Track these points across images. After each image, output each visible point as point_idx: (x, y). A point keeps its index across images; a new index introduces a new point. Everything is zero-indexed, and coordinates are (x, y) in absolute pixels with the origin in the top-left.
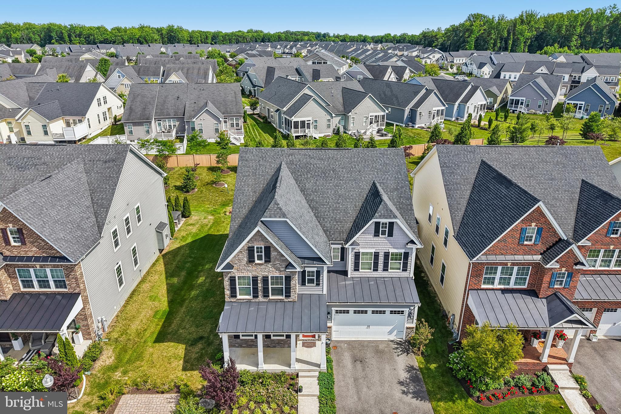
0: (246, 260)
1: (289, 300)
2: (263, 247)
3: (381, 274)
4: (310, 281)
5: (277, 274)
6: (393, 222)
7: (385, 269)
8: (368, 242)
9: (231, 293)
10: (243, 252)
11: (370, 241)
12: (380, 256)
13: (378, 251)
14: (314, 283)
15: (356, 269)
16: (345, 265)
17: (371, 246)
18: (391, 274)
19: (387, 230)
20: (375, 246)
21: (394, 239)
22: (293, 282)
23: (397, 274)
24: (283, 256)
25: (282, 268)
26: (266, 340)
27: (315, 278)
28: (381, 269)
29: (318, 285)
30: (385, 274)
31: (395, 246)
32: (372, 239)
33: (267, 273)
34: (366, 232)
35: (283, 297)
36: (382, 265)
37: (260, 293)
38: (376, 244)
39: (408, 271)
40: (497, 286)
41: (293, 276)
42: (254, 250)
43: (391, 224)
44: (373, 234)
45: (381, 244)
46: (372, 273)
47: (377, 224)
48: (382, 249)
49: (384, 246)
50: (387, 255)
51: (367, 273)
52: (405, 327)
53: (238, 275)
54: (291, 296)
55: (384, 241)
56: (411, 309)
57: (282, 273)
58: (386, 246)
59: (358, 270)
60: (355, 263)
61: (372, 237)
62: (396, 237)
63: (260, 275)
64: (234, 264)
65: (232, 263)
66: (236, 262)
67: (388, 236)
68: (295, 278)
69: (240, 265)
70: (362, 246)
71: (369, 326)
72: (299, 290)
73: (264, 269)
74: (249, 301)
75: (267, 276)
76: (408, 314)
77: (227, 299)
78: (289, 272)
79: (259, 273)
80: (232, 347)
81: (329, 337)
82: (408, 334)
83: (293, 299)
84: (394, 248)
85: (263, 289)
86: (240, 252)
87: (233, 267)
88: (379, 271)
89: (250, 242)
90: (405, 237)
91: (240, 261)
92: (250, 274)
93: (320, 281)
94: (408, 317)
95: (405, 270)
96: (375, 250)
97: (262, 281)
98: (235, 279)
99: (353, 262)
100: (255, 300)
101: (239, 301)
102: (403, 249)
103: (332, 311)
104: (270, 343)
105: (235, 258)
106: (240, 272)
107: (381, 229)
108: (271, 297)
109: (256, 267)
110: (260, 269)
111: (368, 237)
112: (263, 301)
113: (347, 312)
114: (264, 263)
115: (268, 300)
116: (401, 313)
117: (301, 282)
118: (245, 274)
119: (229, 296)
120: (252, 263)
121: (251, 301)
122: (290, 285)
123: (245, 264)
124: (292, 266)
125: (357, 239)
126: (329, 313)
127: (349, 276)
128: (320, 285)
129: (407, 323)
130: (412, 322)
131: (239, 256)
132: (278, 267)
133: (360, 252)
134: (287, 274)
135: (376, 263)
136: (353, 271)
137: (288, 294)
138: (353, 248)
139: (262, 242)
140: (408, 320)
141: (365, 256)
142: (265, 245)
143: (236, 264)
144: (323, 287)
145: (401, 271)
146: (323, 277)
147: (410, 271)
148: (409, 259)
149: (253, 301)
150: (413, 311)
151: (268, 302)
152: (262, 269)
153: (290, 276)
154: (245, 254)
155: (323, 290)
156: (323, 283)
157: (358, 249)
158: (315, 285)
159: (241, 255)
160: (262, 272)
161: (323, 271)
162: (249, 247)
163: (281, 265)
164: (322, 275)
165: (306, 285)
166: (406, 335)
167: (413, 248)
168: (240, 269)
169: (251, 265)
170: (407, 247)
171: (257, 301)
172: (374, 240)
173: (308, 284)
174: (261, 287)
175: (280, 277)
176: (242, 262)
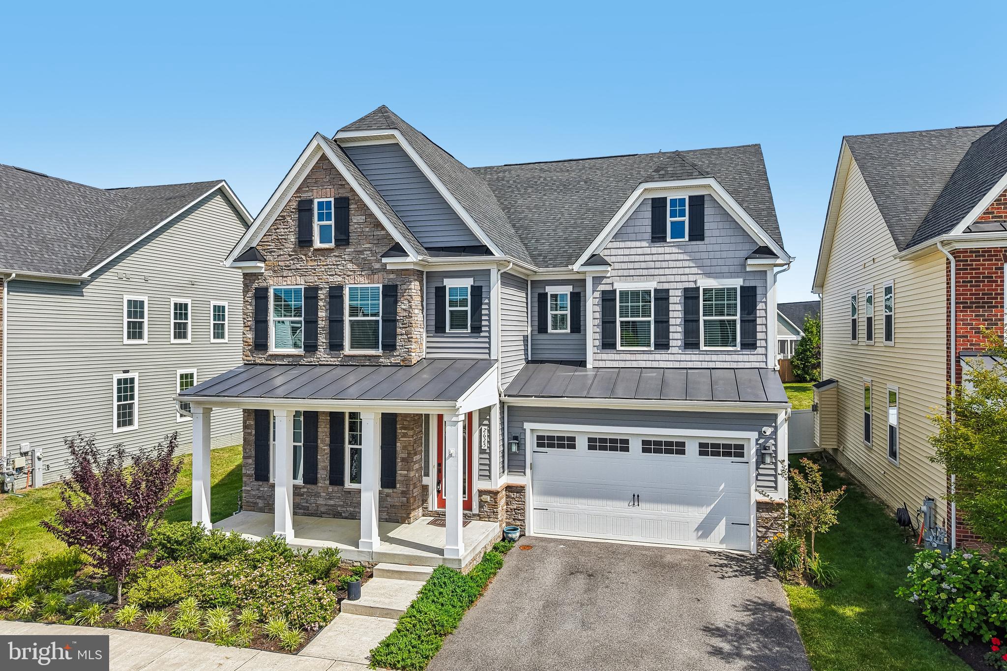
0: (292, 238)
1: (393, 360)
3: (678, 357)
4: (459, 320)
5: (363, 283)
6: (703, 196)
7: (691, 344)
8: (637, 258)
10: (288, 219)
11: (642, 258)
12: (671, 300)
13: (666, 286)
14: (466, 327)
15: (608, 344)
16: (581, 340)
17: (645, 272)
18: (707, 358)
19: (686, 219)
20: (656, 272)
21: (710, 248)
22: (402, 306)
23: (728, 358)
24: (379, 225)
25: (377, 261)
26: (330, 489)
27: (469, 309)
28: (679, 343)
29: (477, 329)
30: (692, 359)
31: (713, 269)
32: (648, 251)
33: (340, 279)
34: (630, 230)
35: (380, 352)
36: (680, 329)
37: (322, 339)
38: (658, 265)
39: (759, 350)
41: (405, 287)
42: (311, 210)
44: (648, 236)
45: (672, 264)
46: (651, 357)
47: (658, 206)
48: (678, 278)
49: (681, 271)
50: (690, 296)
51: (639, 357)
52: (753, 501)
53: (274, 284)
54: (398, 347)
55: (681, 257)
56: (765, 432)
57: (376, 276)
58: (687, 271)
59: (613, 346)
60: (604, 325)
61: (647, 245)
62: (713, 240)
63: (325, 282)
64: (266, 252)
65: (263, 250)
66: (272, 247)
67: (690, 240)
68: (410, 291)
69: (281, 255)
70: (620, 273)
71: (636, 497)
72: (428, 347)
73: (334, 265)
74: (293, 362)
75: (340, 288)
76: (757, 450)
77: (246, 356)
78: (392, 271)
79: (321, 279)
80: (250, 508)
81: (518, 523)
82: (764, 530)
83: (401, 357)
84: (708, 275)
85: (330, 325)
86: (282, 218)
87: (265, 261)
88: (671, 350)
89: (304, 189)
90: (739, 239)
91: (280, 243)
92: (302, 283)
93: (481, 320)
94: (757, 468)
95: (749, 344)
96: (656, 283)
97: (328, 300)
98: (267, 294)
99: (597, 322)
100: (309, 360)
101: (274, 362)
102: (738, 277)
103: (525, 433)
104: (342, 503)
105: (270, 235)
106: (279, 275)
107: (669, 220)
108: (347, 350)
109: (315, 260)
110: (325, 265)
111: (633, 244)
112: (328, 363)
113: (568, 443)
114: (333, 249)
115: (339, 359)
116: (735, 451)
117: (433, 323)
118: (289, 283)
119: (250, 345)
120: (306, 249)
121: (300, 363)
122: (396, 313)
123: (291, 253)
124: (397, 250)
125: (607, 252)
126: (516, 438)
127: (589, 366)
128: (481, 331)
129: (758, 486)
130: (773, 484)
131: (278, 228)
132: (368, 260)
133: (615, 291)
134: (389, 280)
135: (663, 323)
136: (599, 351)
137: (389, 341)
138: (597, 280)
139: (330, 187)
140: (760, 478)
141: (630, 304)
142: (337, 196)
143: (271, 252)
144: (489, 337)
145: (739, 349)
146: (489, 304)
147: (766, 347)
148: (760, 310)
149: (304, 363)
150: (772, 441)
151: (341, 365)
152: (329, 266)
153: (397, 285)
154: (292, 222)
155: (489, 348)
156: (489, 326)
157: (608, 281)
158: (469, 331)
159: (284, 227)
160: (329, 275)
161: (490, 286)
162: (300, 203)
163: (374, 253)
164: (487, 301)
165: (447, 331)
166: (758, 537)
167: (766, 272)
168: (279, 266)
169: (305, 255)
170: (748, 269)
171: (314, 364)
172: (653, 254)
173: (452, 327)
174: (324, 319)
175: (372, 291)
176: (283, 246)
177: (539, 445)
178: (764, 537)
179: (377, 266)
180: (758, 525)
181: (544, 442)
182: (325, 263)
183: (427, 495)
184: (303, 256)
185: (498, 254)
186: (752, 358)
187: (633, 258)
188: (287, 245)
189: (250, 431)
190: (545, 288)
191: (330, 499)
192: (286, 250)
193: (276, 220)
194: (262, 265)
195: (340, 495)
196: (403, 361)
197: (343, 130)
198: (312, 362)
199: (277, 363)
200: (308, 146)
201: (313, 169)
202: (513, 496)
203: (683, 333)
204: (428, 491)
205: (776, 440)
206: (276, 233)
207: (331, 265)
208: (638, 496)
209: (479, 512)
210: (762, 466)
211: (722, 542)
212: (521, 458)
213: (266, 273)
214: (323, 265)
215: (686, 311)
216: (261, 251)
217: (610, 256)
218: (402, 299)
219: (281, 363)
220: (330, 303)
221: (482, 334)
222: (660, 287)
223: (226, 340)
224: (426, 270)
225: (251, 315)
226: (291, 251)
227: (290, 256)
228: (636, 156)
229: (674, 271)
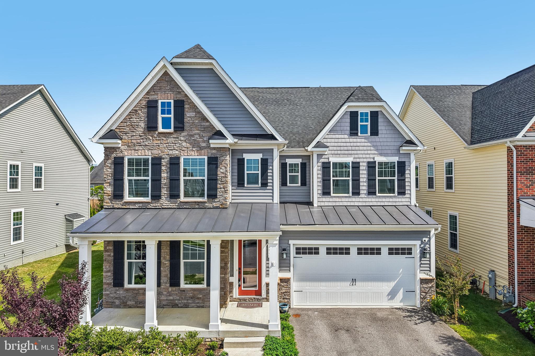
0: (142, 125)
1: (214, 204)
2: (172, 101)
3: (365, 200)
4: (253, 180)
5: (194, 155)
6: (377, 112)
7: (371, 192)
8: (342, 144)
9: (115, 190)
10: (139, 112)
11: (345, 144)
12: (361, 168)
13: (358, 160)
14: (258, 184)
15: (326, 193)
17: (346, 152)
18: (380, 200)
19: (369, 124)
20: (353, 152)
22: (221, 170)
23: (391, 200)
24: (205, 119)
25: (204, 142)
26: (170, 289)
27: (260, 172)
28: (365, 192)
29: (265, 185)
30: (372, 201)
31: (383, 152)
32: (348, 140)
33: (177, 152)
34: (338, 128)
35: (205, 199)
36: (365, 184)
37: (164, 191)
38: (353, 148)
39: (407, 196)
41: (223, 158)
42: (156, 107)
43: (375, 115)
44: (348, 132)
45: (361, 148)
46: (350, 200)
47: (354, 115)
48: (364, 156)
49: (366, 152)
50: (371, 166)
51: (343, 200)
52: (418, 279)
53: (128, 155)
54: (218, 196)
55: (366, 144)
56: (425, 241)
57: (203, 151)
58: (369, 152)
59: (329, 194)
60: (324, 181)
61: (348, 137)
62: (383, 136)
63: (166, 154)
64: (123, 134)
65: (120, 132)
66: (127, 130)
67: (371, 135)
68: (226, 161)
69: (133, 136)
70: (333, 152)
71: (354, 280)
72: (232, 196)
73: (173, 143)
74: (144, 207)
75: (178, 158)
76: (420, 251)
77: (107, 203)
78: (214, 148)
79: (164, 152)
80: (109, 306)
81: (286, 301)
82: (424, 294)
83: (220, 202)
84: (381, 154)
85: (170, 182)
86: (134, 112)
87: (121, 139)
88: (361, 196)
89: (151, 93)
90: (396, 136)
91: (133, 127)
92: (149, 154)
93: (267, 179)
94: (421, 260)
95: (402, 193)
96: (352, 158)
97: (168, 166)
98: (123, 162)
99: (320, 180)
100: (154, 205)
101: (128, 207)
102: (396, 156)
103: (290, 247)
104: (178, 298)
105: (125, 122)
106: (132, 149)
107: (360, 123)
108: (182, 198)
109: (159, 140)
110: (167, 143)
111: (340, 136)
112: (168, 207)
113: (315, 251)
114: (172, 133)
115: (177, 204)
116: (408, 251)
117: (236, 181)
118: (140, 154)
119: (110, 196)
120: (152, 132)
121: (148, 207)
122: (216, 175)
123: (141, 135)
124: (219, 134)
125: (325, 140)
126: (284, 250)
127: (315, 205)
128: (268, 186)
129: (421, 270)
130: (428, 269)
131: (131, 118)
132: (197, 141)
133: (330, 162)
134: (212, 154)
135: (356, 181)
136: (321, 197)
137: (212, 193)
138: (320, 156)
139: (171, 93)
140: (422, 266)
141: (338, 170)
142: (176, 99)
143: (126, 134)
144: (273, 190)
145: (397, 195)
146: (272, 170)
147: (410, 194)
148: (407, 174)
149: (151, 207)
150: (428, 246)
151: (178, 208)
152: (170, 144)
153: (217, 157)
154: (143, 114)
155: (273, 196)
156: (273, 183)
157: (326, 157)
158: (260, 186)
159: (136, 117)
160: (169, 150)
161: (273, 159)
162: (149, 102)
163: (201, 137)
164: (271, 168)
165: (246, 186)
166: (421, 298)
167: (410, 154)
168: (132, 142)
169: (152, 136)
170: (401, 152)
171: (158, 207)
172: (351, 142)
173: (248, 184)
174: (166, 178)
175: (199, 160)
176: (136, 129)
177: (297, 253)
178: (425, 298)
179: (204, 145)
180: (421, 291)
181: (300, 251)
182: (166, 142)
183: (232, 288)
184: (150, 137)
185: (280, 139)
186: (403, 200)
187: (339, 144)
188: (138, 129)
189: (109, 253)
190: (285, 160)
191: (169, 296)
192: (137, 132)
193: (130, 112)
194: (119, 141)
195: (177, 293)
196: (221, 205)
197: (177, 57)
198: (156, 206)
199: (131, 207)
200: (157, 65)
201: (158, 80)
202: (283, 285)
203: (367, 186)
204: (233, 286)
205: (430, 245)
206: (130, 121)
207: (171, 143)
208: (355, 280)
209: (267, 296)
210: (423, 259)
211: (401, 302)
212: (288, 261)
213: (123, 148)
214: (165, 143)
215: (369, 175)
216: (119, 133)
217: (327, 142)
218: (221, 166)
219: (133, 207)
220: (170, 168)
221: (268, 188)
222: (355, 161)
223: (43, 189)
224: (231, 148)
225: (110, 175)
226: (141, 133)
227: (141, 136)
228: (309, 88)
229: (362, 152)
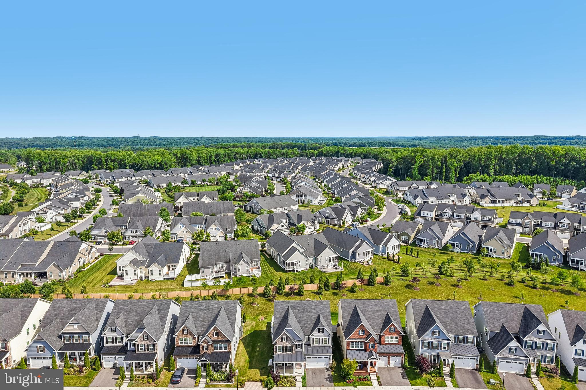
0: (280, 341)
1: (293, 353)
2: (285, 337)
3: (321, 345)
4: (299, 347)
5: (289, 345)
9: (276, 351)
10: (280, 338)
11: (317, 334)
13: (320, 338)
15: (313, 344)
16: (310, 343)
17: (317, 336)
19: (322, 331)
21: (325, 334)
22: (294, 348)
23: (326, 345)
24: (291, 339)
25: (291, 343)
30: (323, 345)
31: (325, 336)
33: (286, 345)
35: (291, 352)
36: (321, 342)
37: (284, 351)
38: (319, 335)
39: (330, 344)
40: (355, 348)
41: (294, 346)
42: (283, 338)
43: (323, 329)
44: (318, 332)
47: (319, 329)
49: (321, 336)
50: (322, 339)
51: (317, 345)
52: (329, 362)
82: (330, 365)
141: (316, 339)
208: (318, 363)
210: (330, 359)
211: (325, 366)
